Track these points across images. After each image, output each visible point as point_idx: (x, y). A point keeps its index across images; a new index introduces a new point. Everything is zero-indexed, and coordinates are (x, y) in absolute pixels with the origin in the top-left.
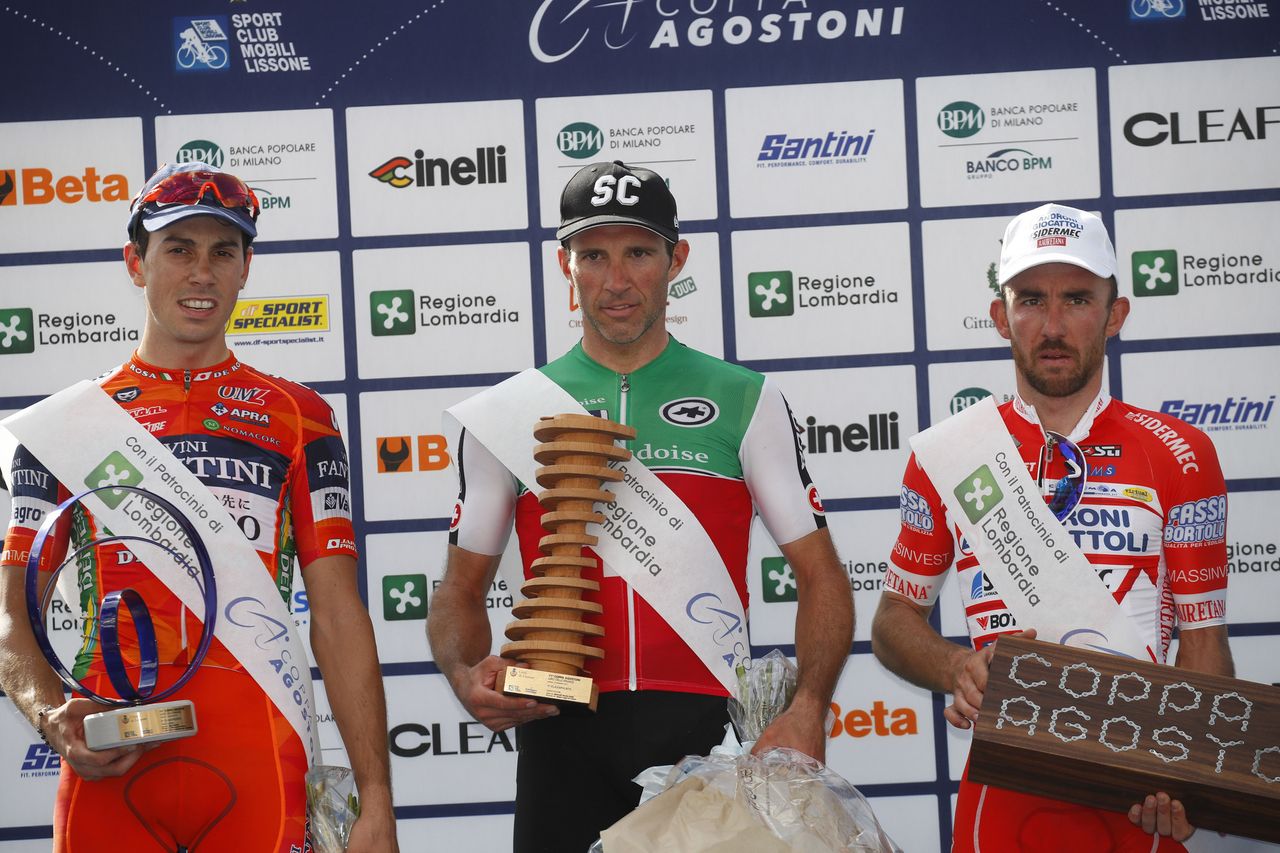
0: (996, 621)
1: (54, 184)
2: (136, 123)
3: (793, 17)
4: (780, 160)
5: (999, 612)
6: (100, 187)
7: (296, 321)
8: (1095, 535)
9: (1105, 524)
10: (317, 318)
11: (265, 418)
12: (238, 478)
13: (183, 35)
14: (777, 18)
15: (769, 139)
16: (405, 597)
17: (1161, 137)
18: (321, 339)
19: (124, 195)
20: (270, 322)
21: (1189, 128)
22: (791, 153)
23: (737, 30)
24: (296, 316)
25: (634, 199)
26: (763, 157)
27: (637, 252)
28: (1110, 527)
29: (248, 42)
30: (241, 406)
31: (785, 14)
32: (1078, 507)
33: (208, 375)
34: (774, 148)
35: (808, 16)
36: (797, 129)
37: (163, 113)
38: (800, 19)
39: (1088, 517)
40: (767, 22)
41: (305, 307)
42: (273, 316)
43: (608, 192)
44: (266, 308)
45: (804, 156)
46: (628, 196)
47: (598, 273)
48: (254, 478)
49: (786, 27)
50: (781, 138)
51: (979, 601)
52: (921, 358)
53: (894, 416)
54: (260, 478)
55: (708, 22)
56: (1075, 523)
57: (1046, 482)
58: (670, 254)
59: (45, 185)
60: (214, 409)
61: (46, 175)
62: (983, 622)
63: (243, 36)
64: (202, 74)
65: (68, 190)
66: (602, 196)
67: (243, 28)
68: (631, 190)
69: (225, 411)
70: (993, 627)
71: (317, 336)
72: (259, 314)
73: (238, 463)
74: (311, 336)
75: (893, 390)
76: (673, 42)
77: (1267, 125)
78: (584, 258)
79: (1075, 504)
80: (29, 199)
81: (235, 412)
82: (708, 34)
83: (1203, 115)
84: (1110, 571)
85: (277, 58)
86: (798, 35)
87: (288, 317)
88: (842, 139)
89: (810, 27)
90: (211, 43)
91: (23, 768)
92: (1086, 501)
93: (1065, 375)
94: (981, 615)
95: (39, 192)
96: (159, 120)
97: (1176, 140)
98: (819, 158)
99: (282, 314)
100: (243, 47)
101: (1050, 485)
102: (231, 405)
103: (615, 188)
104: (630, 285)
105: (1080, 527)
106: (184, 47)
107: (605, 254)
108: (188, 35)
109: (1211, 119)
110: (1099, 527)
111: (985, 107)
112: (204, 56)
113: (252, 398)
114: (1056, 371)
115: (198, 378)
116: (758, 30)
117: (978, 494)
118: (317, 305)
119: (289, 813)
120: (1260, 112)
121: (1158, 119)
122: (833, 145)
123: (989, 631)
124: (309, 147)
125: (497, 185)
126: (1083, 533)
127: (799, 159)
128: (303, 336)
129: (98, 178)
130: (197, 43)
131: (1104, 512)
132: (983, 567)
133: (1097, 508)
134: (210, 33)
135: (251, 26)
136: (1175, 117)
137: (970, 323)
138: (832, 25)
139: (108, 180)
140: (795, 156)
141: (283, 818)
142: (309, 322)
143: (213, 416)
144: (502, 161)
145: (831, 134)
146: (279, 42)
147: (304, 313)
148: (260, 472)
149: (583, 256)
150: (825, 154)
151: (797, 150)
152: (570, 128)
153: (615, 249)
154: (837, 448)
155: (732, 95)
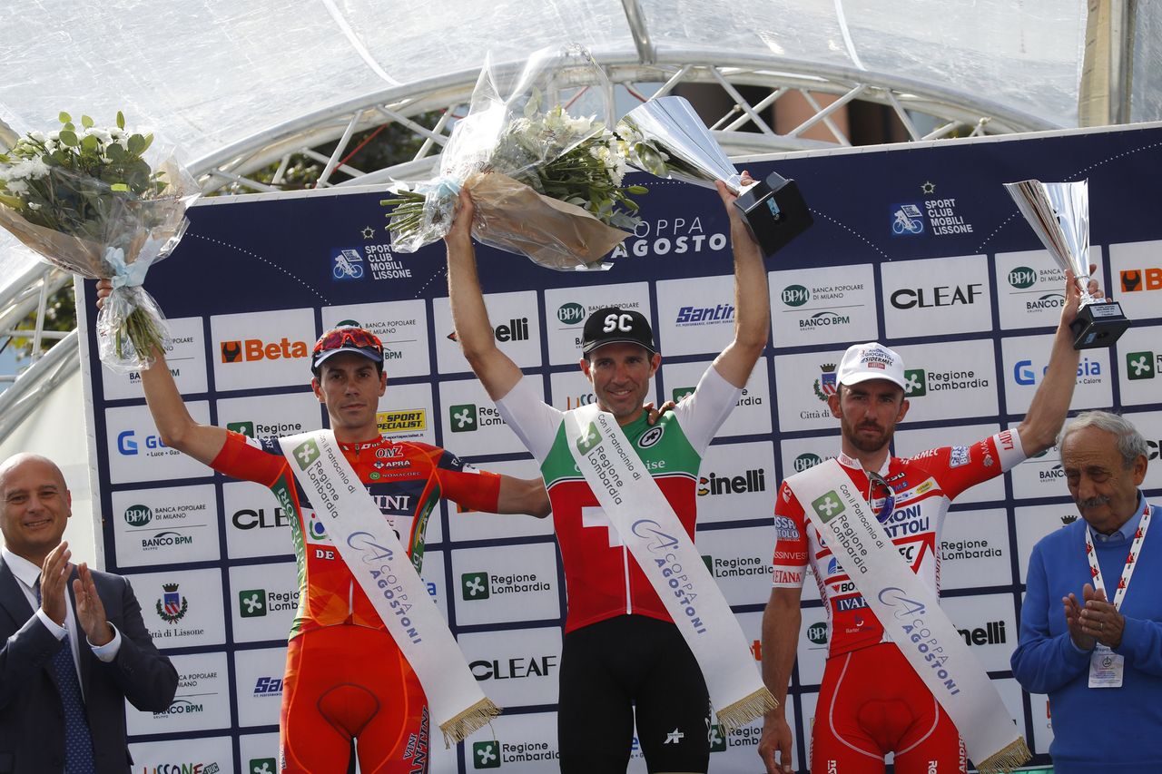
0: (846, 587)
1: (263, 348)
2: (311, 311)
3: (694, 238)
4: (689, 322)
5: (847, 582)
6: (290, 350)
7: (406, 425)
8: (904, 525)
9: (909, 517)
10: (419, 422)
11: (407, 462)
12: (387, 507)
13: (336, 259)
14: (685, 239)
15: (683, 310)
16: (475, 586)
17: (913, 303)
18: (422, 435)
19: (304, 354)
20: (391, 426)
21: (929, 298)
22: (696, 318)
23: (662, 246)
24: (407, 422)
25: (629, 328)
26: (679, 320)
27: (631, 360)
28: (912, 519)
29: (375, 262)
30: (391, 460)
31: (690, 237)
32: (894, 511)
33: (369, 445)
34: (686, 315)
35: (703, 237)
36: (699, 304)
37: (326, 305)
38: (699, 239)
39: (900, 516)
40: (679, 242)
41: (412, 416)
42: (393, 422)
43: (614, 324)
44: (389, 418)
45: (703, 319)
46: (625, 326)
47: (607, 374)
48: (397, 506)
49: (691, 244)
50: (690, 309)
51: (833, 575)
52: (776, 436)
53: (761, 471)
54: (401, 505)
55: (645, 242)
56: (892, 522)
57: (874, 501)
58: (650, 361)
59: (259, 350)
60: (376, 465)
61: (259, 343)
62: (836, 588)
63: (371, 258)
64: (349, 281)
65: (272, 352)
66: (610, 326)
67: (372, 254)
68: (627, 323)
69: (382, 465)
70: (843, 591)
71: (419, 433)
72: (385, 421)
73: (388, 498)
74: (415, 433)
75: (760, 457)
76: (625, 255)
77: (974, 295)
78: (599, 365)
79: (891, 510)
80: (250, 358)
81: (389, 464)
82: (645, 249)
83: (936, 290)
84: (912, 547)
85: (392, 270)
86: (698, 248)
87: (402, 422)
88: (726, 308)
89: (705, 244)
90: (353, 263)
91: (255, 692)
92: (898, 506)
93: (874, 439)
94: (836, 583)
95: (255, 354)
96: (324, 309)
97: (921, 305)
98: (712, 320)
99: (398, 421)
100: (372, 265)
101: (875, 503)
102: (385, 461)
103: (617, 321)
104: (628, 380)
105: (896, 523)
106: (337, 266)
107: (612, 362)
108: (340, 259)
109: (941, 292)
110: (906, 520)
111: (809, 288)
112: (349, 271)
113: (395, 454)
114: (870, 436)
115: (364, 447)
116: (674, 246)
117: (828, 507)
118: (419, 414)
119: (409, 715)
120: (970, 288)
121: (911, 293)
122: (721, 312)
123: (840, 593)
124: (412, 322)
125: (523, 341)
126: (897, 526)
127: (701, 321)
128: (411, 434)
129: (289, 344)
130: (345, 263)
131: (908, 510)
132: (836, 554)
133: (904, 509)
134: (353, 257)
135: (376, 252)
136: (920, 291)
137: (804, 415)
138: (718, 242)
139: (295, 345)
140: (699, 319)
141: (406, 718)
142: (415, 425)
143: (376, 470)
144: (526, 327)
145: (719, 306)
146: (393, 261)
147: (412, 419)
148: (402, 500)
149: (599, 364)
150: (716, 318)
151: (700, 316)
152: (565, 306)
153: (619, 359)
154: (728, 491)
155: (660, 284)
